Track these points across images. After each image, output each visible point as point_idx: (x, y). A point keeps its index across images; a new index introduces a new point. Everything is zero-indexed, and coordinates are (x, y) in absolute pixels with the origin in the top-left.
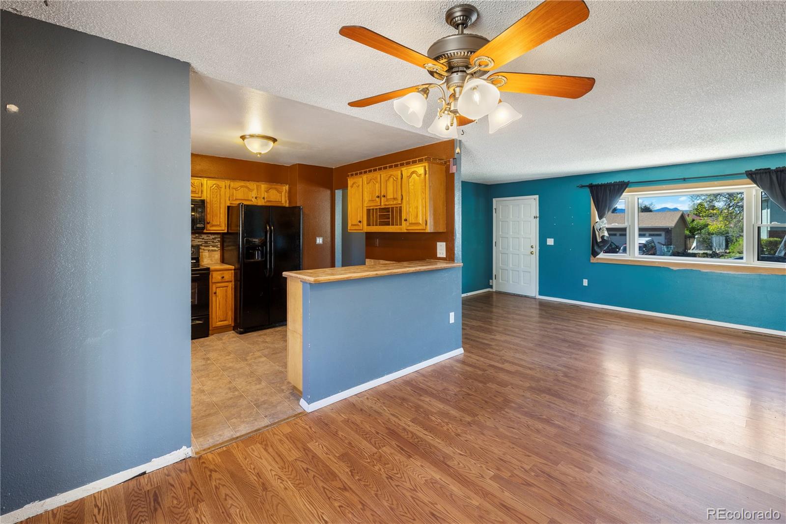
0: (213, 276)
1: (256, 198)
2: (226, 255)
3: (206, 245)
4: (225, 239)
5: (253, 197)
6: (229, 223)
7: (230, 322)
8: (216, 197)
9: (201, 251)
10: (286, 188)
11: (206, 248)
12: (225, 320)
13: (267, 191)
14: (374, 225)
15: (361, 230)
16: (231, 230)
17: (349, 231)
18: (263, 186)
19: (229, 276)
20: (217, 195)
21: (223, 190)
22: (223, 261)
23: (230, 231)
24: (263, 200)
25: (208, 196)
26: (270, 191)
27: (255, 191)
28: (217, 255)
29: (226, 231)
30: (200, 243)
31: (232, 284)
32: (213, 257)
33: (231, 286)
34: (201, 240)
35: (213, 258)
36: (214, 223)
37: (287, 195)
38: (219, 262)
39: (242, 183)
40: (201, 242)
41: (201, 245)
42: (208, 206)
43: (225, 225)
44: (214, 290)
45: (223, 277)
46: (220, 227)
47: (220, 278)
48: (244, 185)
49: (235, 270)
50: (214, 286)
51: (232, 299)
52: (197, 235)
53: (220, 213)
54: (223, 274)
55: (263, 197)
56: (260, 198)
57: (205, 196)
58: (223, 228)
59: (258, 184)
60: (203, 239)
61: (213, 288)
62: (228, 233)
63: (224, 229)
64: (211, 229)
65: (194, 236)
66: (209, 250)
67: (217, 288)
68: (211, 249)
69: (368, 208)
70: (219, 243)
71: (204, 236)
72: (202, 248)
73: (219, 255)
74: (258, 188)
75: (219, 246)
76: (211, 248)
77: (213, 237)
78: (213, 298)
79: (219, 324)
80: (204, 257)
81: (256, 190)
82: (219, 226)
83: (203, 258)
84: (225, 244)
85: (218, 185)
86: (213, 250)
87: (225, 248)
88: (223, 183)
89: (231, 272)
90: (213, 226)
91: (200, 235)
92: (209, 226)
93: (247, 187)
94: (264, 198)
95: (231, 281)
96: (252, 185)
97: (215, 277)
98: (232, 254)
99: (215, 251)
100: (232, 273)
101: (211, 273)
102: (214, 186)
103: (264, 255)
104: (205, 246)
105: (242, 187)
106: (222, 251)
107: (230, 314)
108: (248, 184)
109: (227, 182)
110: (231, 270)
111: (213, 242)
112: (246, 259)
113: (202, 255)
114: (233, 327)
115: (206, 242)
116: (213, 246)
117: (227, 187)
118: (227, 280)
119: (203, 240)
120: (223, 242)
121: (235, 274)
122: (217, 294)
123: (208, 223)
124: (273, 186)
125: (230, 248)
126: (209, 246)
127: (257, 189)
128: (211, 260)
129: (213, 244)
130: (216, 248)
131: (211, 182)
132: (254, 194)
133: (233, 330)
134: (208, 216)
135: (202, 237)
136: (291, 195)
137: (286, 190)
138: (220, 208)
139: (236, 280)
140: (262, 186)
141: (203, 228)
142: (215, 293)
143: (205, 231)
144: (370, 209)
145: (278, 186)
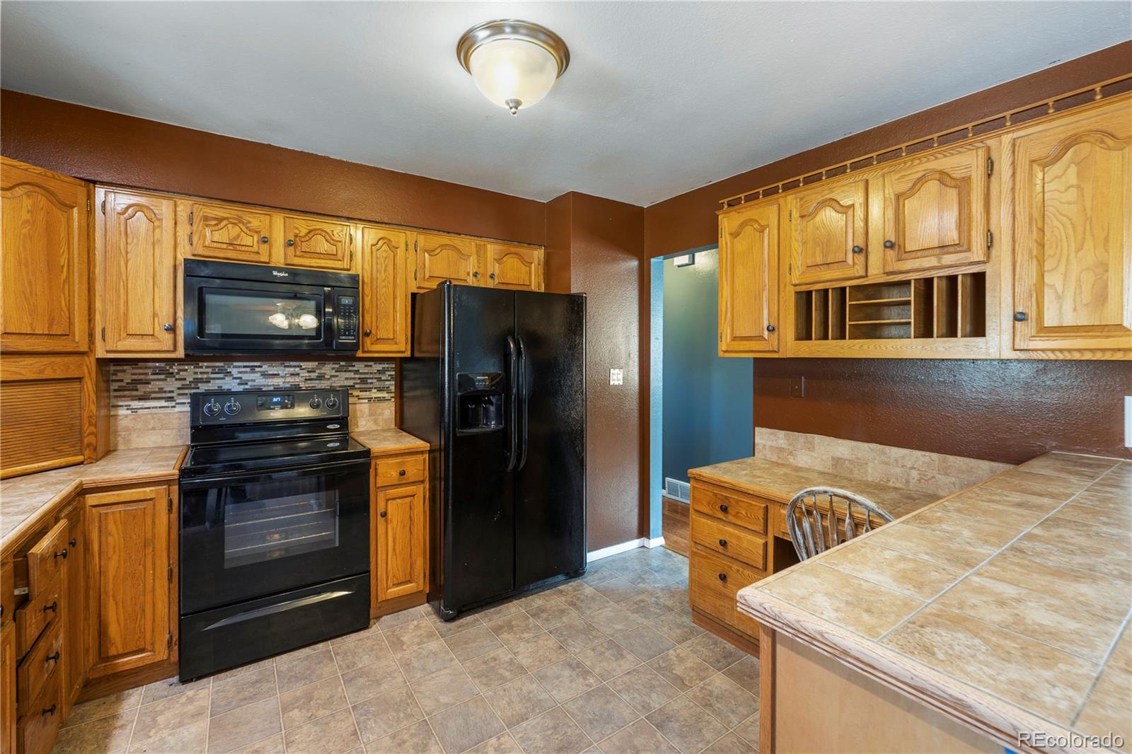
0: (379, 471)
1: (475, 275)
2: (410, 411)
3: (363, 386)
4: (405, 373)
5: (468, 274)
6: (416, 334)
7: (419, 584)
8: (385, 270)
9: (351, 400)
10: (538, 254)
11: (363, 394)
12: (410, 582)
13: (499, 260)
14: (825, 337)
15: (775, 352)
16: (420, 351)
17: (721, 354)
18: (492, 249)
19: (418, 468)
20: (386, 266)
21: (401, 253)
22: (402, 424)
23: (417, 354)
24: (490, 280)
25: (367, 267)
26: (505, 259)
27: (473, 259)
28: (388, 411)
29: (408, 354)
30: (351, 383)
31: (424, 488)
32: (380, 415)
33: (421, 491)
34: (352, 375)
35: (380, 417)
36: (382, 334)
37: (541, 271)
38: (393, 426)
39: (444, 239)
40: (351, 379)
41: (352, 387)
42: (367, 291)
43: (407, 339)
44: (381, 509)
45: (403, 473)
46: (396, 343)
47: (394, 474)
48: (450, 243)
49: (430, 451)
50: (381, 496)
51: (424, 527)
52: (342, 363)
53: (395, 311)
54: (403, 463)
55: (489, 273)
56: (483, 275)
57: (360, 267)
58: (401, 347)
59: (479, 241)
60: (357, 372)
61: (379, 501)
62: (412, 359)
63: (404, 349)
64: (375, 348)
65: (337, 366)
66: (370, 399)
67: (387, 500)
68: (374, 396)
69: (799, 289)
70: (394, 383)
71: (359, 366)
72: (356, 393)
73: (394, 408)
74: (480, 252)
75: (393, 388)
76: (375, 394)
77: (379, 367)
78: (379, 526)
79: (394, 591)
80: (359, 414)
81: (475, 256)
82: (393, 340)
83: (355, 417)
84: (407, 384)
85: (389, 240)
86: (379, 400)
87: (405, 394)
88: (400, 237)
89: (421, 457)
90: (379, 340)
91: (349, 363)
92: (368, 340)
93: (455, 248)
94: (492, 276)
95: (423, 482)
96: (467, 244)
97: (385, 472)
98: (421, 409)
99: (384, 400)
100: (424, 460)
101: (373, 462)
102: (381, 243)
103: (503, 415)
104: (362, 390)
105: (443, 246)
106: (398, 401)
107: (421, 565)
108: (457, 241)
109: (412, 236)
110: (422, 452)
111: (379, 379)
112: (462, 427)
113: (355, 411)
114: (428, 594)
115: (363, 381)
116: (380, 390)
117: (411, 247)
118: (411, 480)
119: (357, 376)
120: (400, 380)
121: (433, 462)
122: (389, 516)
123: (367, 335)
124: (513, 250)
125: (418, 393)
126: (369, 390)
127: (478, 256)
128: (376, 422)
129: (378, 384)
130: (384, 395)
131: (372, 234)
132: (471, 265)
133: (428, 602)
134: (367, 318)
135: (354, 369)
136: (550, 269)
137: (539, 261)
138: (395, 298)
139: (433, 478)
140: (489, 247)
141: (356, 347)
142: (384, 515)
143: (360, 354)
144: (811, 292)
145: (524, 250)
